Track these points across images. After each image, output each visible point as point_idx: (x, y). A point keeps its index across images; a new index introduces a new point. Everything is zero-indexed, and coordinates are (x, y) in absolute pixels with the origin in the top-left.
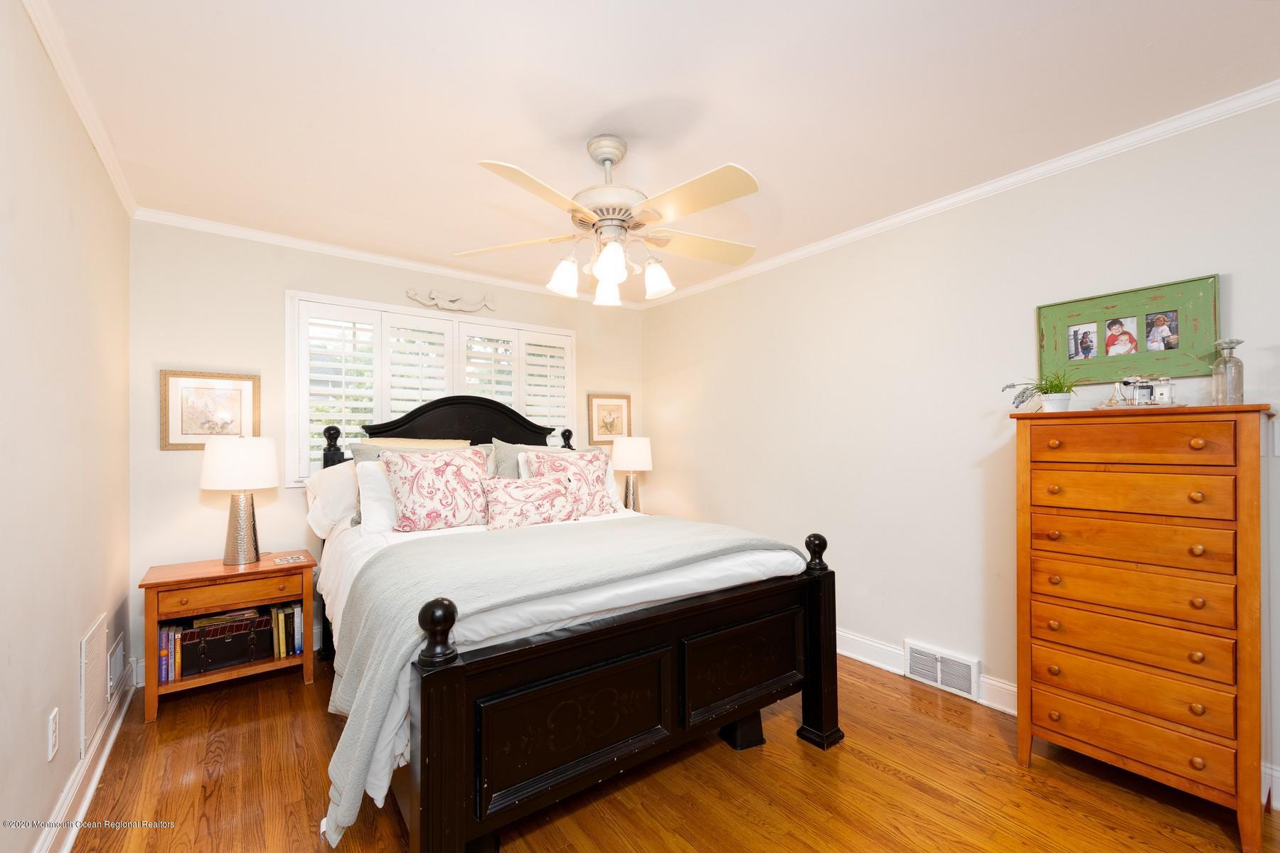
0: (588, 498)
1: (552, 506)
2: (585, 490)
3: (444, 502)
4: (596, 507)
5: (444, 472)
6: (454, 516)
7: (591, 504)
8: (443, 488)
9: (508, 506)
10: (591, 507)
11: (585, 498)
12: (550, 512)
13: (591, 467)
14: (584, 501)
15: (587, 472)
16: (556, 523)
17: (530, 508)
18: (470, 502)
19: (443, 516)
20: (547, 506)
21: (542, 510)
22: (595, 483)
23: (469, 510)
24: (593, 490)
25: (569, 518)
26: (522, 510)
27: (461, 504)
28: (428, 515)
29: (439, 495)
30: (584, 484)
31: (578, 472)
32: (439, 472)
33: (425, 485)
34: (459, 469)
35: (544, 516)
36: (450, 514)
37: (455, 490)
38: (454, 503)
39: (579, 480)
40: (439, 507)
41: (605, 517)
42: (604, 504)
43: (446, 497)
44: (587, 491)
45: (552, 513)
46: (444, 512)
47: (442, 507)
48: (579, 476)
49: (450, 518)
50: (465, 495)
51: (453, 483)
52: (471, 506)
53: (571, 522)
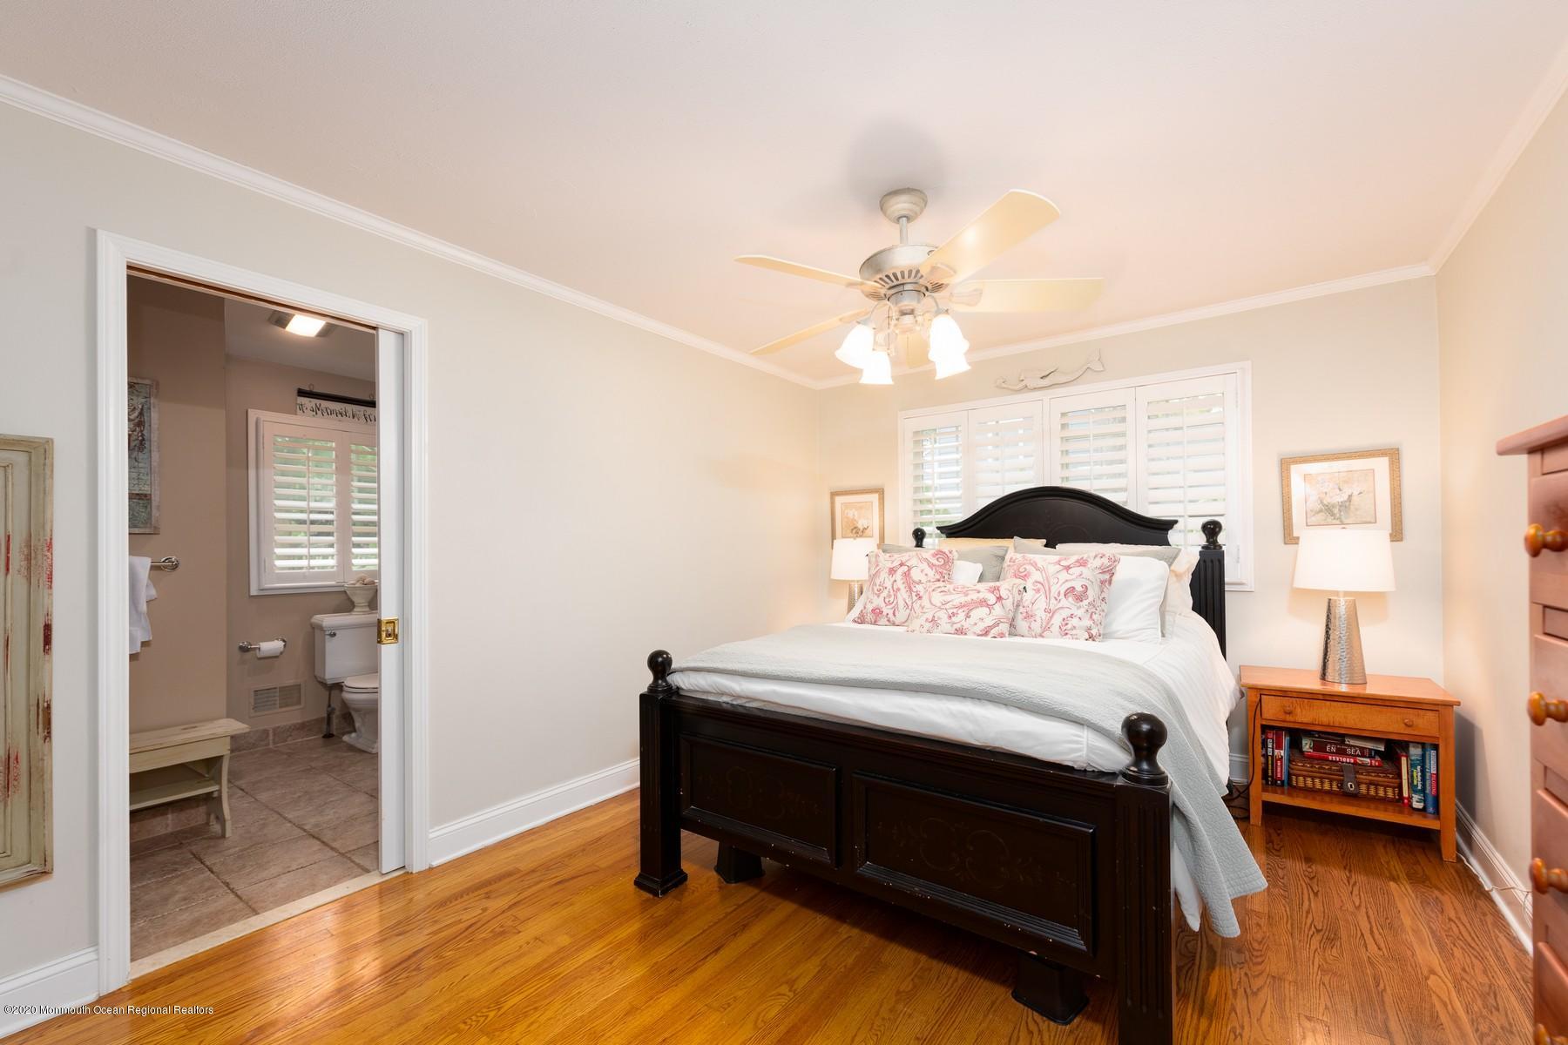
0: (1044, 615)
1: (968, 616)
2: (1042, 604)
3: (887, 600)
4: (1055, 629)
5: (895, 571)
6: (894, 615)
7: (1048, 623)
8: (889, 587)
9: (925, 610)
10: (1046, 628)
11: (1040, 614)
12: (963, 623)
13: (1064, 576)
14: (1039, 620)
15: (1053, 581)
16: (970, 637)
17: (943, 615)
18: (909, 603)
19: (885, 613)
20: (961, 616)
21: (954, 619)
22: (1062, 596)
23: (908, 611)
24: (1053, 604)
25: (986, 633)
26: (934, 617)
27: (901, 604)
28: (873, 611)
29: (885, 593)
30: (1043, 596)
31: (1042, 580)
32: (892, 571)
33: (878, 583)
34: (909, 570)
35: (956, 626)
36: (891, 612)
37: (898, 589)
38: (895, 602)
39: (1038, 591)
40: (883, 605)
41: (1067, 643)
42: (1069, 627)
43: (889, 596)
44: (1044, 606)
45: (966, 624)
46: (885, 611)
47: (884, 605)
48: (1039, 586)
49: (891, 616)
50: (906, 596)
51: (900, 584)
52: (910, 607)
53: (988, 638)
